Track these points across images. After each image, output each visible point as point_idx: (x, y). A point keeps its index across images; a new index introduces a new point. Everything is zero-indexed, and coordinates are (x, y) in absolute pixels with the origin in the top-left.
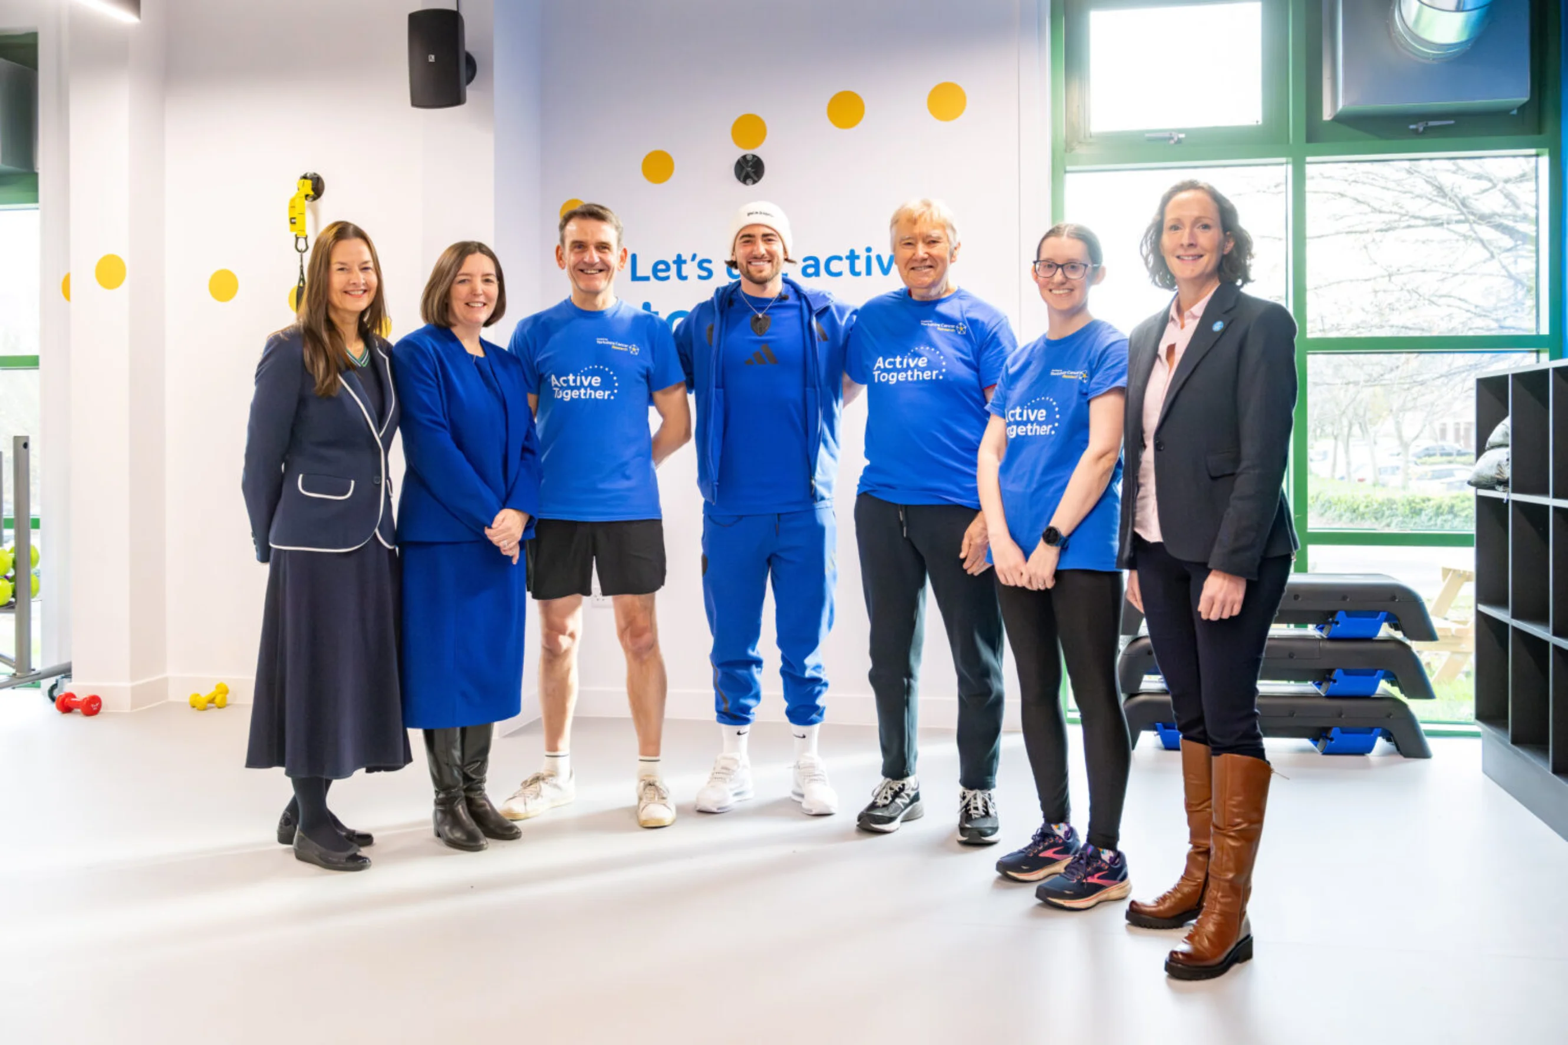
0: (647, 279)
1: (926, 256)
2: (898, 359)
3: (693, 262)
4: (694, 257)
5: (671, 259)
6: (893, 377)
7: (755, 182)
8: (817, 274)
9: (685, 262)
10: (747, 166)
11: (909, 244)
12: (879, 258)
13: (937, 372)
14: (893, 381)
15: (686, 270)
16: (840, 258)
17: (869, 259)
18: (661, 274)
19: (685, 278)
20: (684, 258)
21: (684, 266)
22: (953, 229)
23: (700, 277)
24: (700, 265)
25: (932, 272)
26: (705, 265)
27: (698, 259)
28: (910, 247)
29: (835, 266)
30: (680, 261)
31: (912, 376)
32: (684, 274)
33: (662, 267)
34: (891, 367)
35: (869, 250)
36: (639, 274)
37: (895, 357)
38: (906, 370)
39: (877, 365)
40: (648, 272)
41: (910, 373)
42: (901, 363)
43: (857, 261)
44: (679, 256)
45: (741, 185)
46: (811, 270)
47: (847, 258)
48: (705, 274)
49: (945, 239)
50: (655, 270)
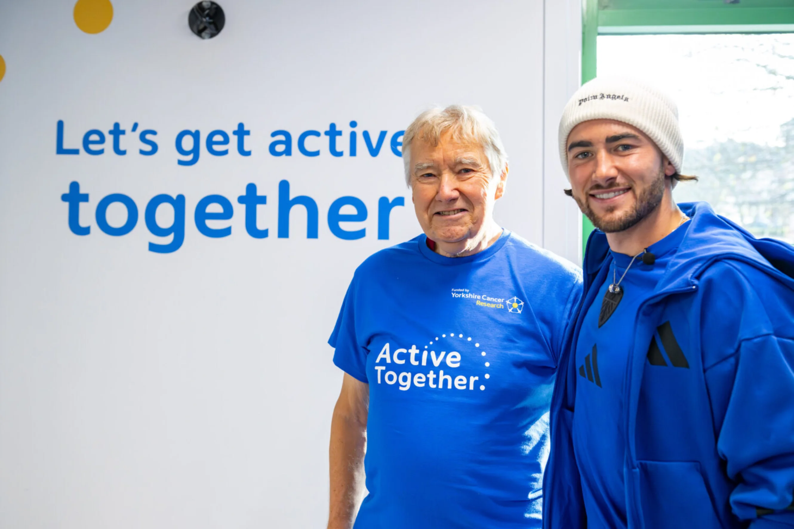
0: (75, 152)
1: (456, 194)
2: (414, 351)
3: (133, 133)
4: (135, 127)
5: (106, 128)
6: (405, 379)
7: (212, 36)
8: (288, 152)
9: (123, 132)
10: (202, 16)
11: (430, 175)
12: (366, 134)
13: (477, 378)
14: (406, 387)
15: (124, 142)
16: (317, 134)
17: (353, 136)
18: (93, 147)
19: (123, 153)
20: (122, 128)
21: (122, 137)
22: (496, 149)
23: (142, 152)
24: (142, 137)
25: (466, 217)
26: (149, 137)
27: (139, 130)
28: (432, 180)
29: (310, 143)
30: (117, 132)
31: (436, 381)
32: (122, 147)
33: (94, 137)
34: (403, 362)
35: (353, 124)
36: (66, 146)
37: (408, 347)
38: (425, 370)
39: (381, 356)
40: (79, 145)
41: (432, 375)
42: (418, 358)
43: (338, 138)
44: (117, 125)
45: (195, 38)
46: (280, 148)
47: (326, 133)
48: (148, 148)
49: (484, 166)
50: (86, 142)
